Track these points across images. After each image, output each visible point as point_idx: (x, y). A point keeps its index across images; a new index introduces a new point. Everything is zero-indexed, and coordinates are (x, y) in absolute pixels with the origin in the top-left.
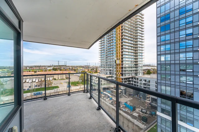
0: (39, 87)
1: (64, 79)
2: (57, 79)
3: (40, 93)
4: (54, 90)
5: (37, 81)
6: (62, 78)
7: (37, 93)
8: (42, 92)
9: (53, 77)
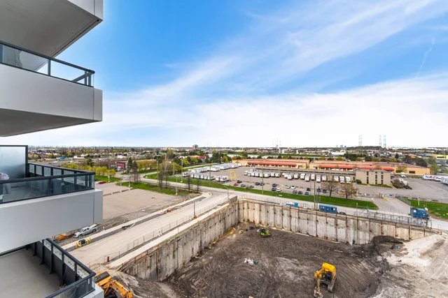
0: (325, 194)
1: (386, 186)
2: (364, 181)
3: (332, 209)
4: (366, 211)
5: (318, 180)
6: (379, 182)
7: (327, 207)
8: (336, 208)
9: (352, 177)
